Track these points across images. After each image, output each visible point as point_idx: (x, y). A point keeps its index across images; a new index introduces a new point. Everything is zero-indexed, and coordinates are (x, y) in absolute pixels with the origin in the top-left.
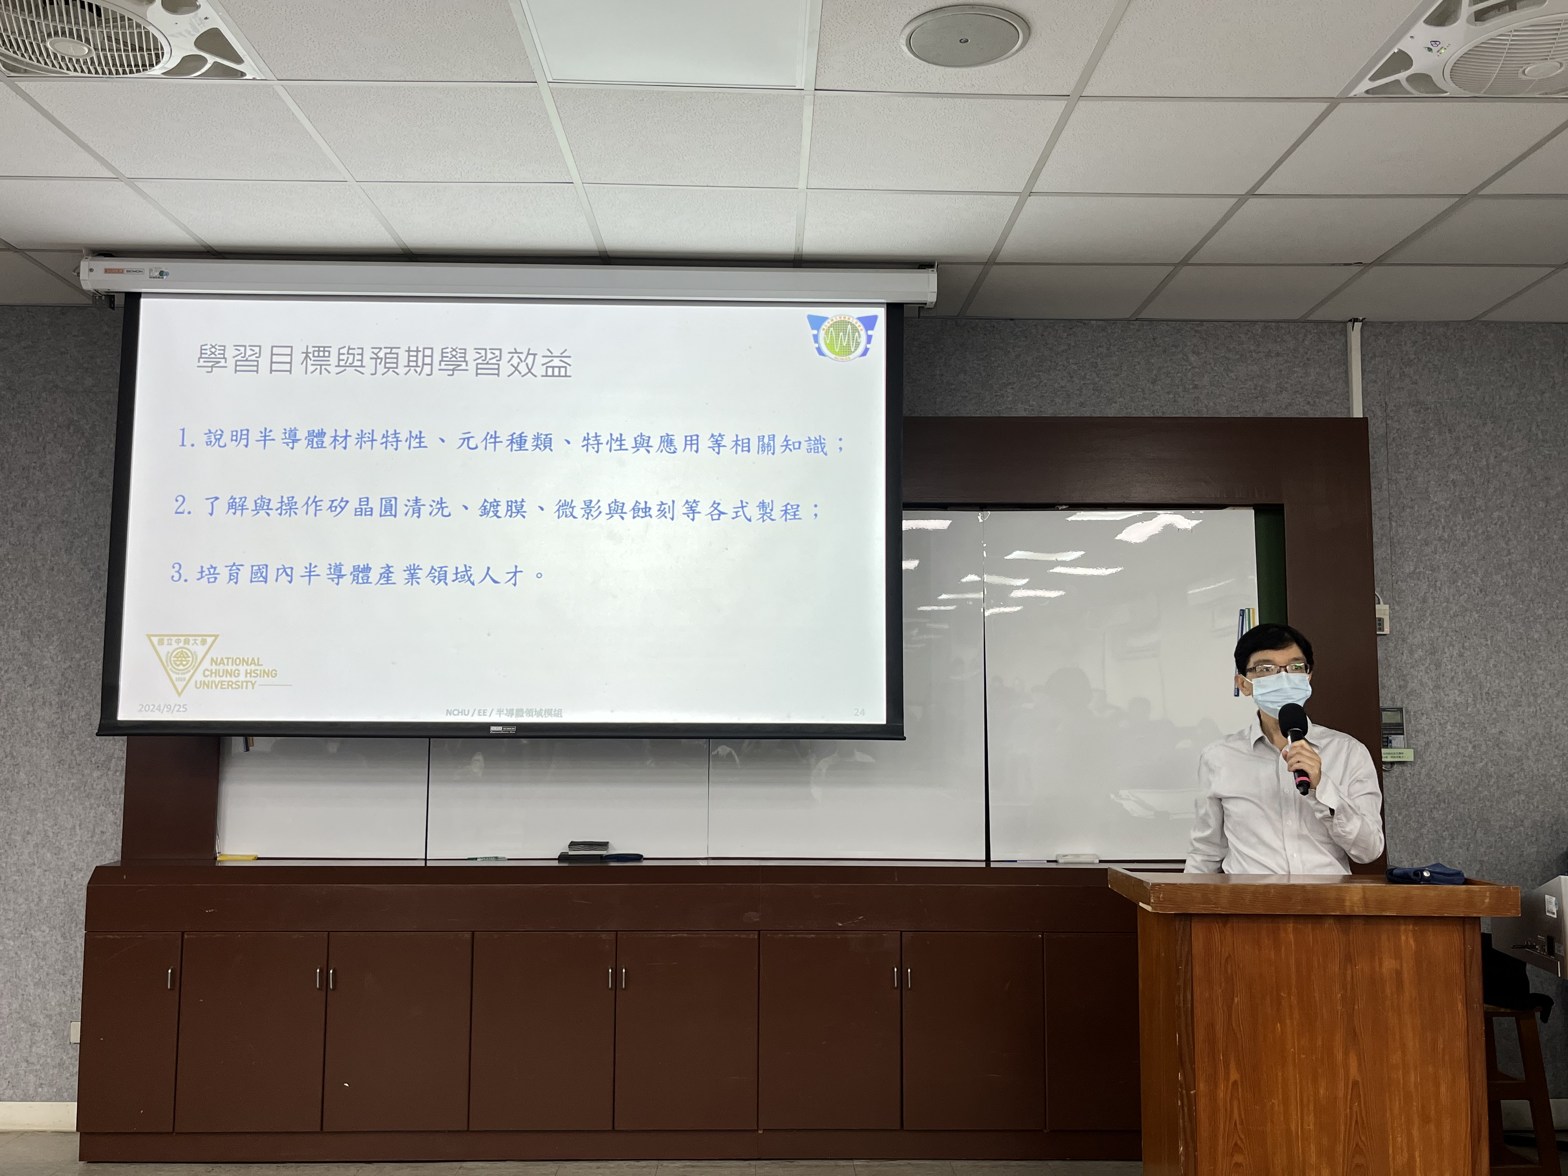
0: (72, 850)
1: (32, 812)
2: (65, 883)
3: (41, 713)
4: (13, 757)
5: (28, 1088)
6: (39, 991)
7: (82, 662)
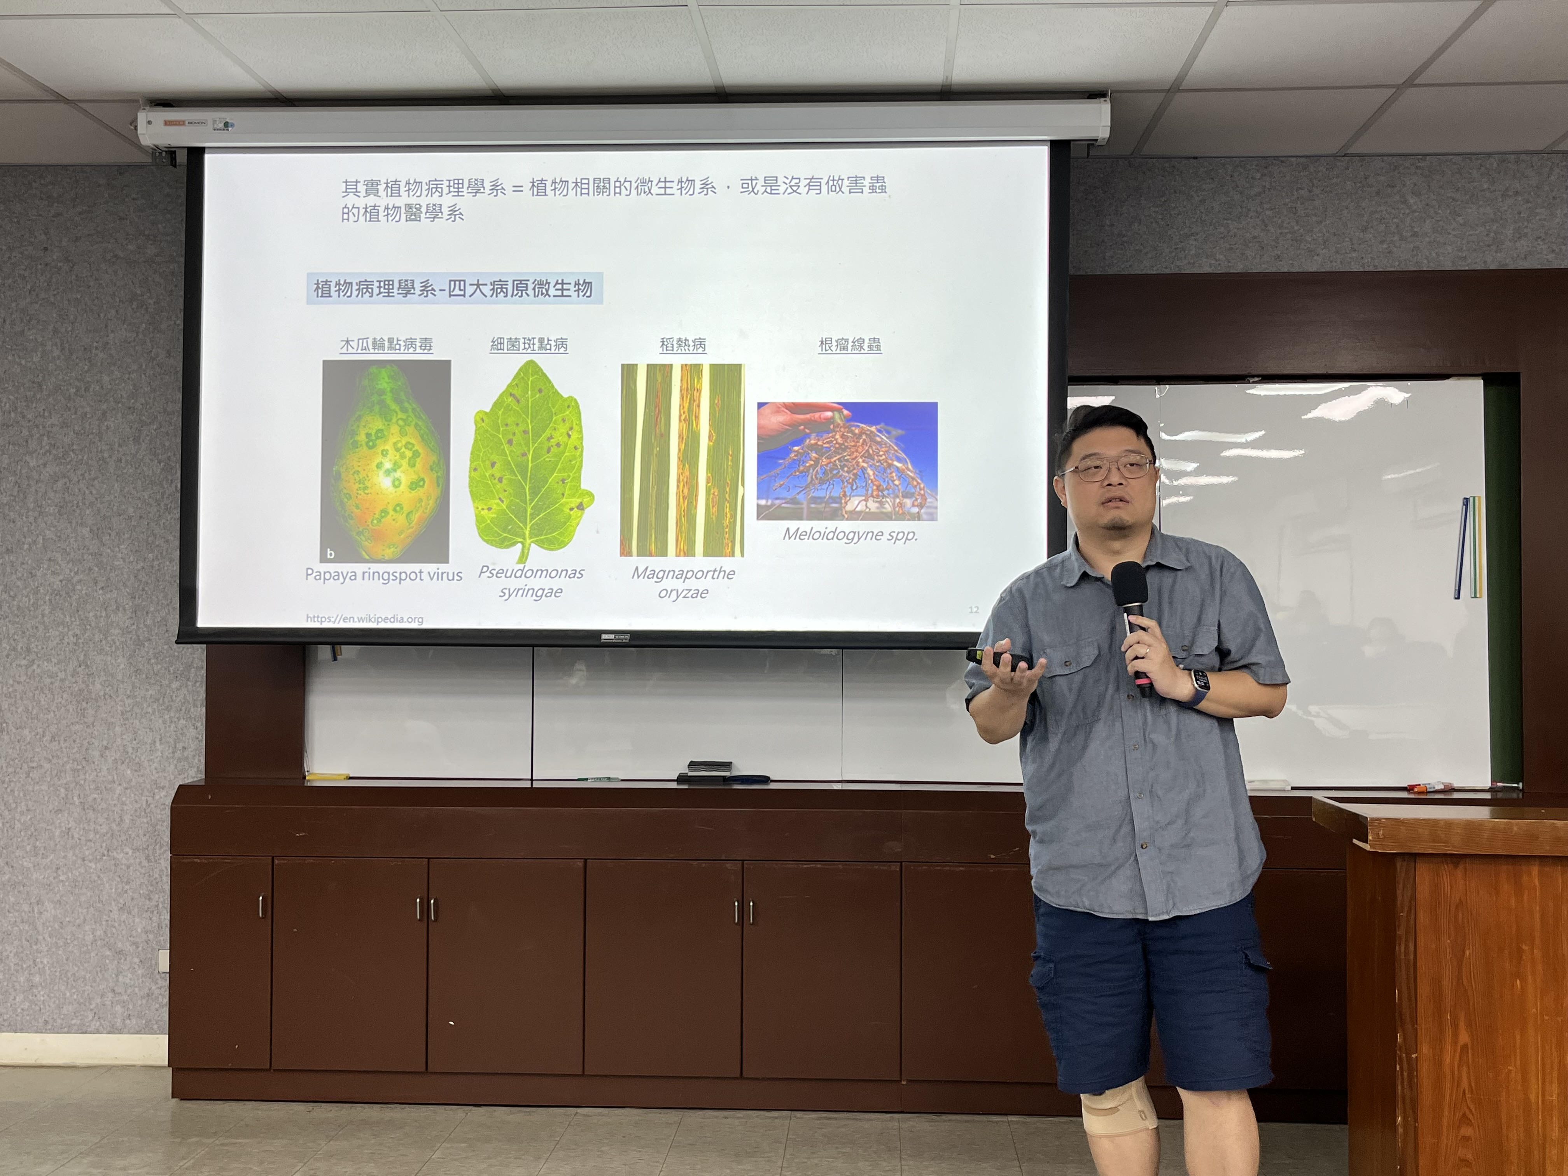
0: (153, 767)
1: (110, 725)
2: (147, 801)
3: (113, 617)
4: (87, 666)
5: (116, 1020)
6: (124, 917)
7: (156, 563)
